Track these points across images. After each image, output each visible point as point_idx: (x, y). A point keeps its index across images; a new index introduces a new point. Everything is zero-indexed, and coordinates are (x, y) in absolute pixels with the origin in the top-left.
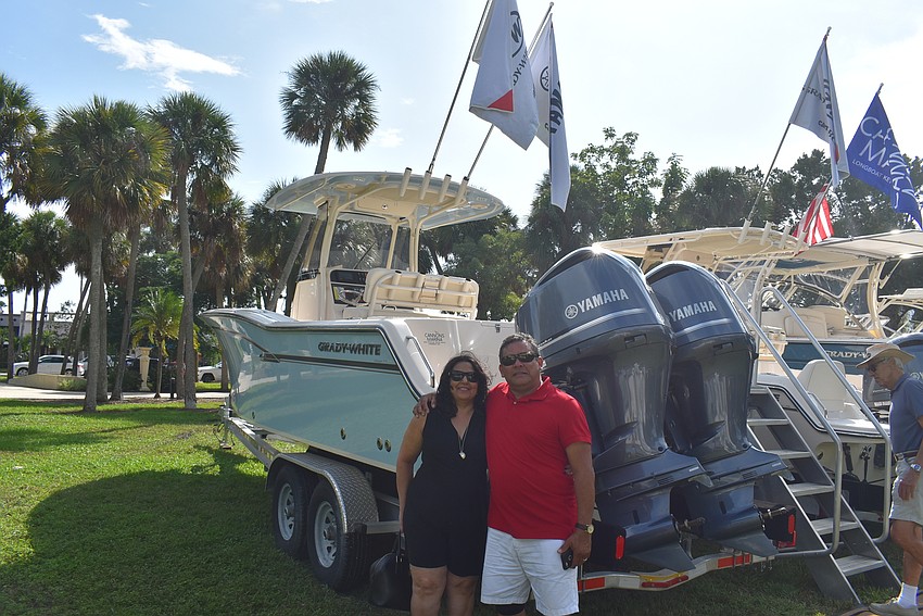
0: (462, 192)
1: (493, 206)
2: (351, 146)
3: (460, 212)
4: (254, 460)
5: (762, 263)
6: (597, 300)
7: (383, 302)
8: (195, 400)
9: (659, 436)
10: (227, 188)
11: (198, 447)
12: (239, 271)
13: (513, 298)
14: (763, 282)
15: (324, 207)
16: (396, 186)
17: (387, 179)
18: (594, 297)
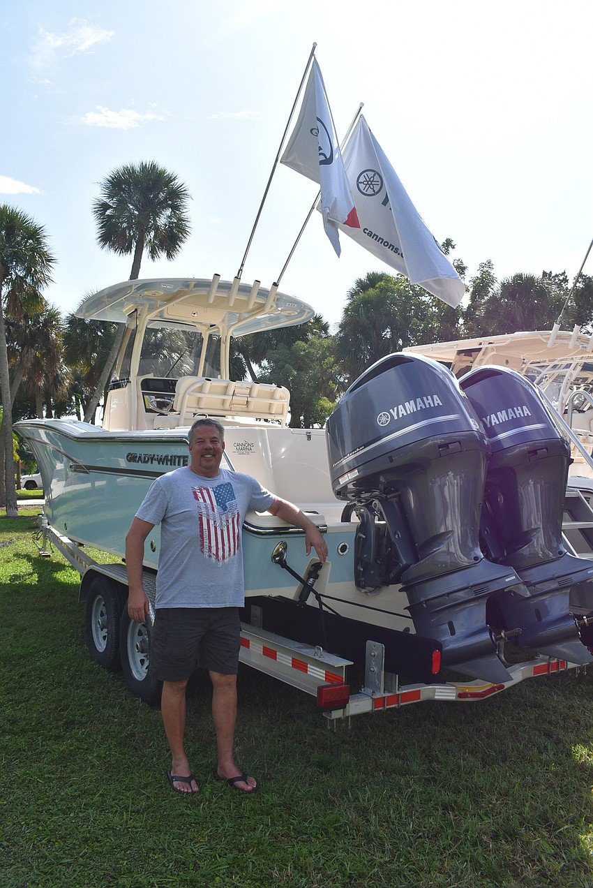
0: (272, 298)
1: (302, 312)
2: (163, 255)
3: (271, 319)
4: (72, 567)
5: (568, 366)
6: (410, 407)
7: (194, 411)
8: (16, 507)
9: (475, 545)
10: (42, 299)
11: (17, 555)
12: (57, 381)
13: (325, 403)
14: (569, 385)
15: (134, 315)
16: (204, 293)
17: (195, 286)
18: (407, 404)
